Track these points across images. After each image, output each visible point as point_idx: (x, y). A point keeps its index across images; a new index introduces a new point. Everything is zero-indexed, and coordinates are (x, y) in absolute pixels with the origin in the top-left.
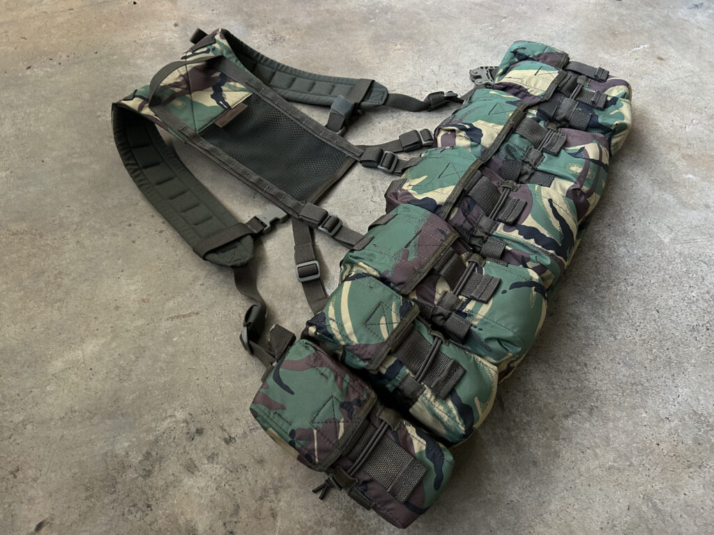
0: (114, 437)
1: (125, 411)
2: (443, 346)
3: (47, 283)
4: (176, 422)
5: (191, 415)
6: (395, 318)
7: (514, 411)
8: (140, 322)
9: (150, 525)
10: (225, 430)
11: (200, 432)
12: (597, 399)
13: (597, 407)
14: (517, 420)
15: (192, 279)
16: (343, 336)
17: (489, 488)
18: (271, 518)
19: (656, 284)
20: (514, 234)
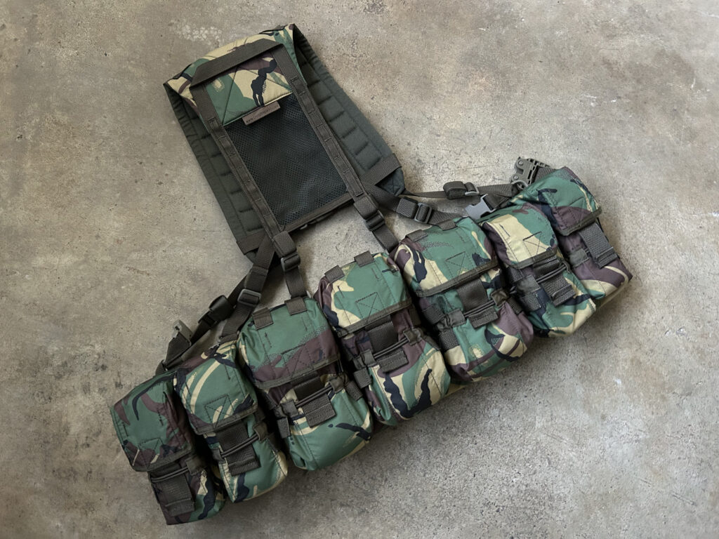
0: (51, 339)
1: (65, 323)
2: (257, 442)
3: (61, 185)
4: (93, 352)
5: (104, 352)
6: (230, 411)
7: (311, 481)
8: (107, 259)
9: (46, 411)
10: (119, 376)
11: (104, 367)
12: (373, 507)
13: (368, 512)
14: (308, 487)
15: (160, 242)
16: (187, 403)
17: (256, 517)
18: (115, 452)
19: (494, 455)
20: (381, 381)
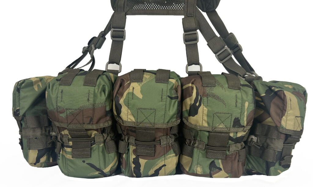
20: (133, 157)
